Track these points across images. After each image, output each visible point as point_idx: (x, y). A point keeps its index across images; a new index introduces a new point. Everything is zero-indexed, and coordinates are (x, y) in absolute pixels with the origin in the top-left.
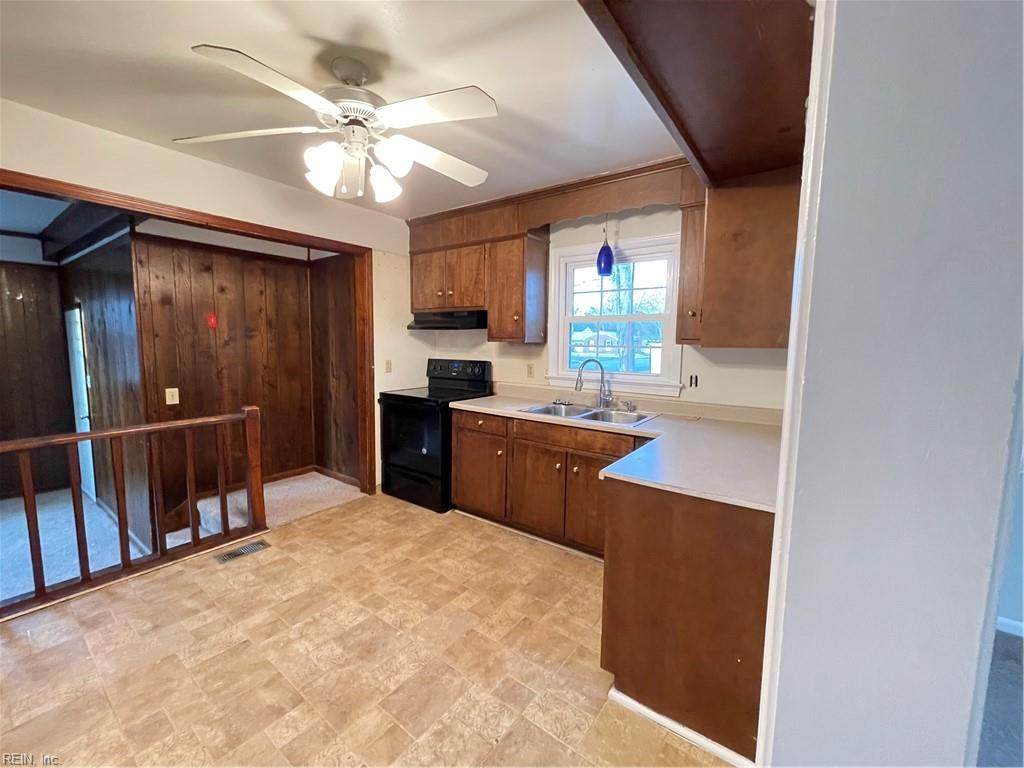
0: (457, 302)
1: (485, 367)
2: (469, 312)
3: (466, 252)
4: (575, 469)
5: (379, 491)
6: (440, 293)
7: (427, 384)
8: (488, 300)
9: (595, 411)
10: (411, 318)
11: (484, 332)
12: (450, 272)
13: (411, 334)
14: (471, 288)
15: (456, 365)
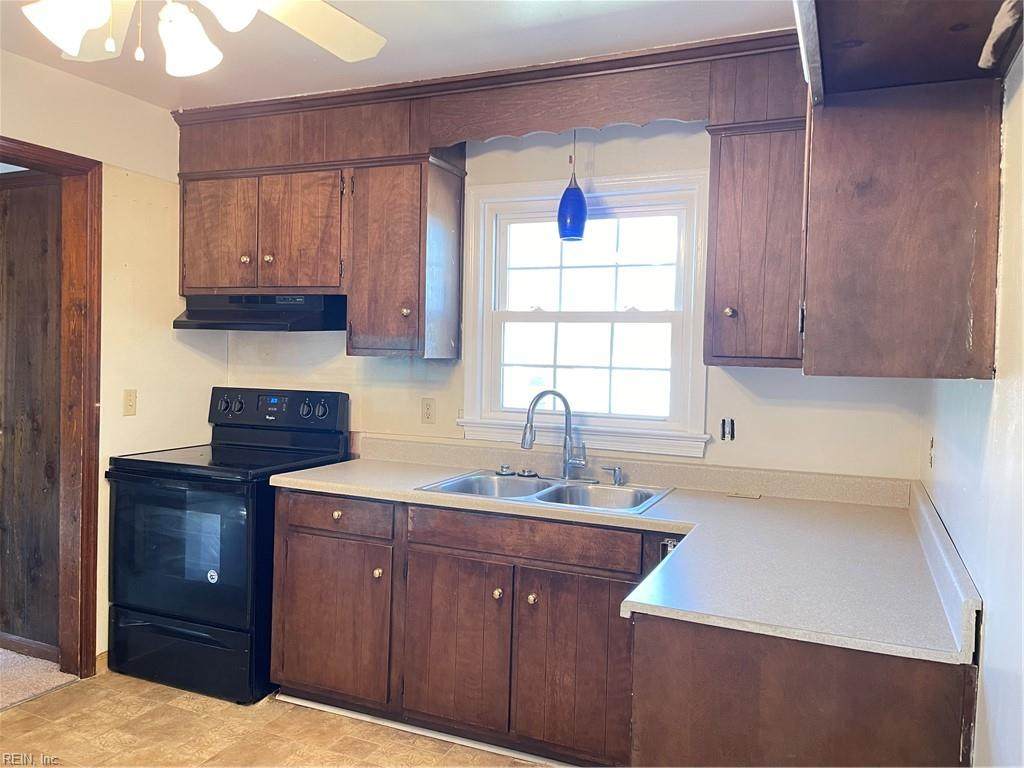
0: (281, 274)
1: (337, 402)
2: (306, 296)
3: (305, 181)
4: (531, 598)
5: (102, 666)
6: (245, 259)
7: (208, 439)
8: (347, 275)
9: (555, 486)
10: (180, 307)
11: (338, 337)
12: (268, 219)
13: (180, 338)
14: (313, 252)
15: (274, 400)
